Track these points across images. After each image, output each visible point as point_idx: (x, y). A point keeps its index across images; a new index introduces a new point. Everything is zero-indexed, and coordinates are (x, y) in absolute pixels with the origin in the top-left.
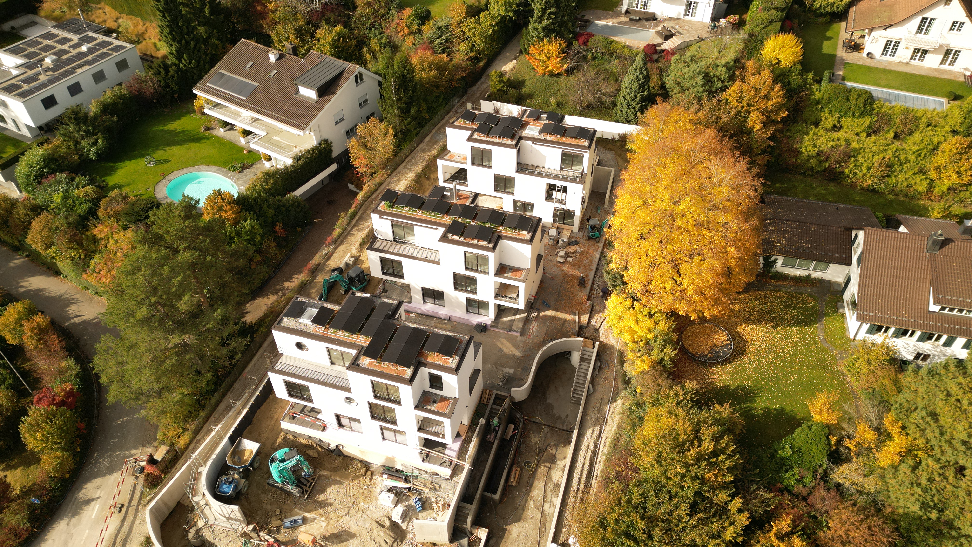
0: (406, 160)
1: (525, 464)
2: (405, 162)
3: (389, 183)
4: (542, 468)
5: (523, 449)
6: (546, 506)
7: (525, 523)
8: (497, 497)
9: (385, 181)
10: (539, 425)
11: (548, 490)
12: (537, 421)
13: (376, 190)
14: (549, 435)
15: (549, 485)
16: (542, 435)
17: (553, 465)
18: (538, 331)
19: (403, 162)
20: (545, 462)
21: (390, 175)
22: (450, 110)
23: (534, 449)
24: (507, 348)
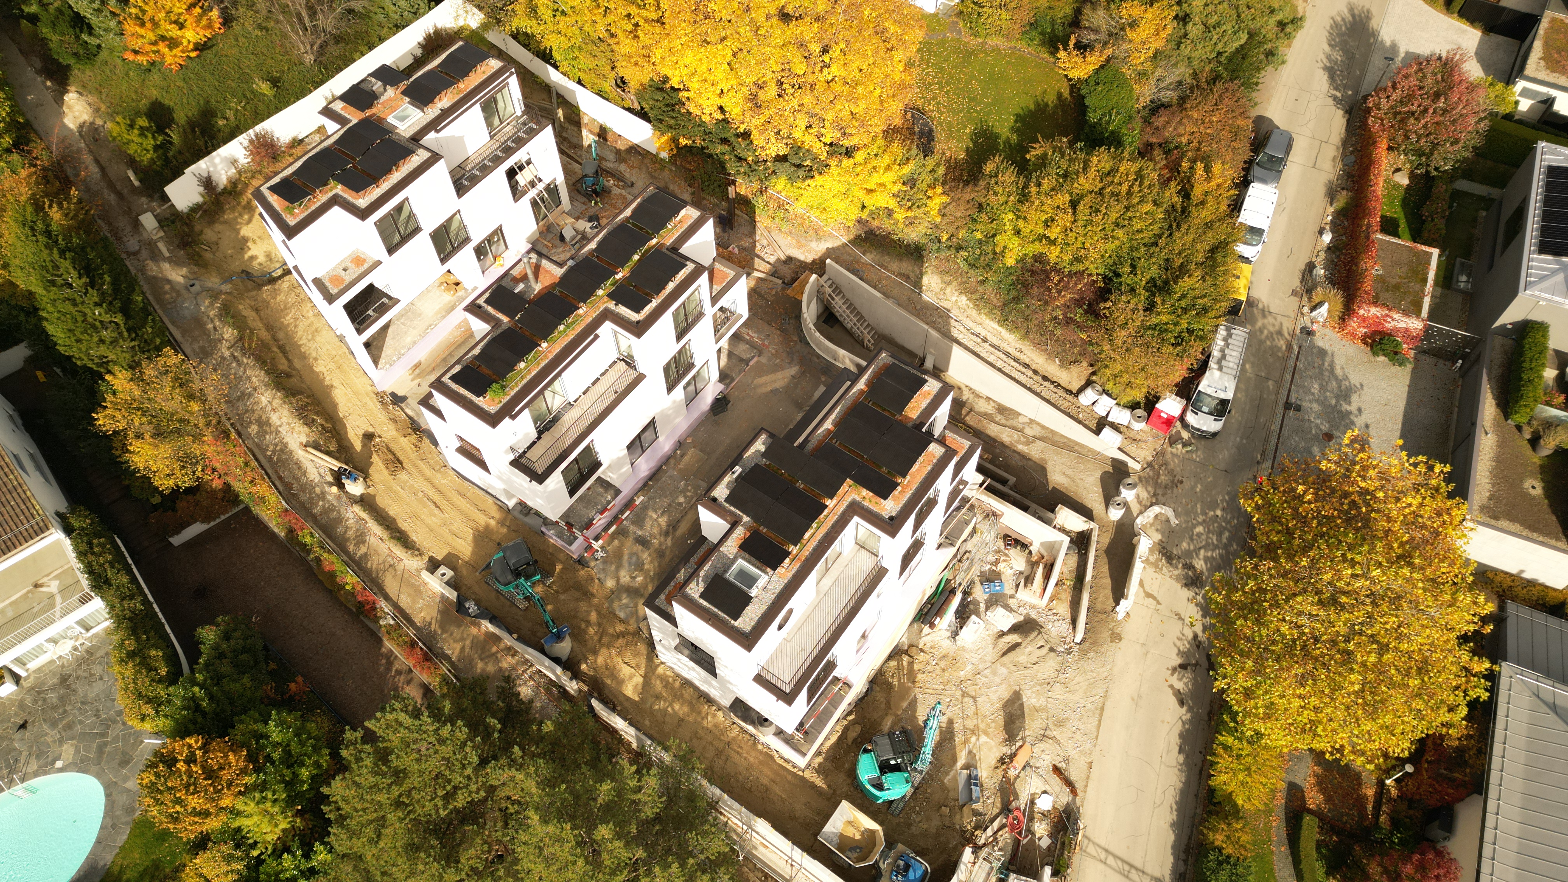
7: (1048, 464)
18: (758, 331)
24: (775, 381)
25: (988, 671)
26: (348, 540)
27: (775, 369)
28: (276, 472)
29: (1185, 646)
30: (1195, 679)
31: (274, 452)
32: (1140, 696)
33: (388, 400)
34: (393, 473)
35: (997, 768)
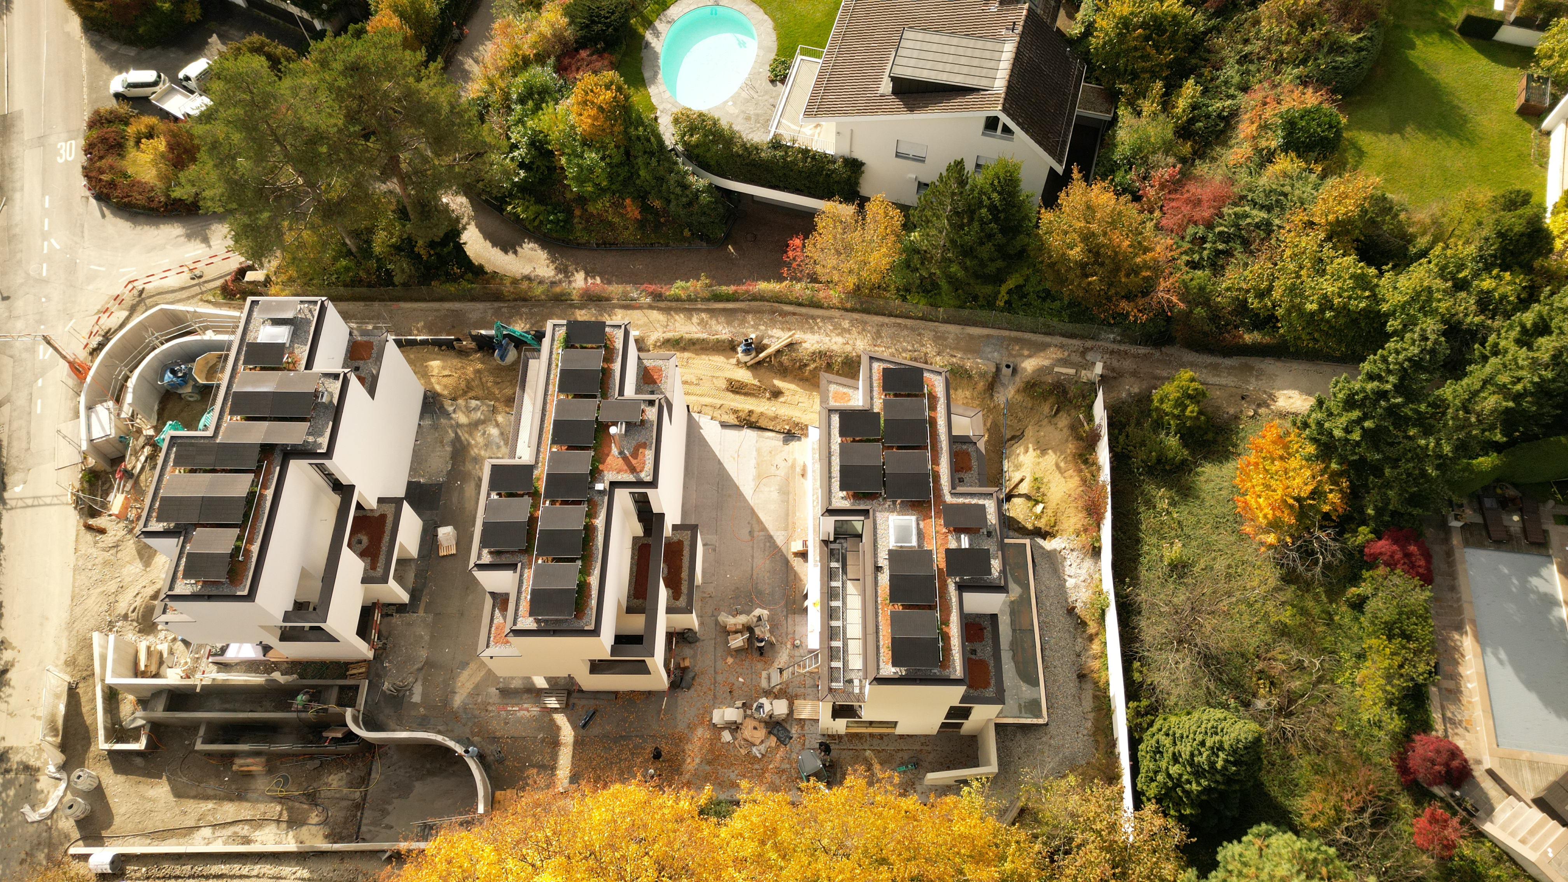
0: (899, 320)
1: (283, 776)
2: (893, 320)
3: (830, 318)
4: (279, 808)
5: (311, 765)
6: (207, 832)
7: (173, 804)
8: (199, 746)
9: (830, 308)
10: (364, 780)
11: (237, 829)
12: (373, 775)
13: (800, 305)
14: (345, 803)
15: (246, 827)
16: (346, 791)
17: (284, 825)
18: (519, 721)
19: (890, 315)
20: (290, 810)
21: (846, 310)
22: (1083, 337)
23: (315, 785)
26: (711, 318)
28: (800, 315)
31: (817, 324)
33: (798, 432)
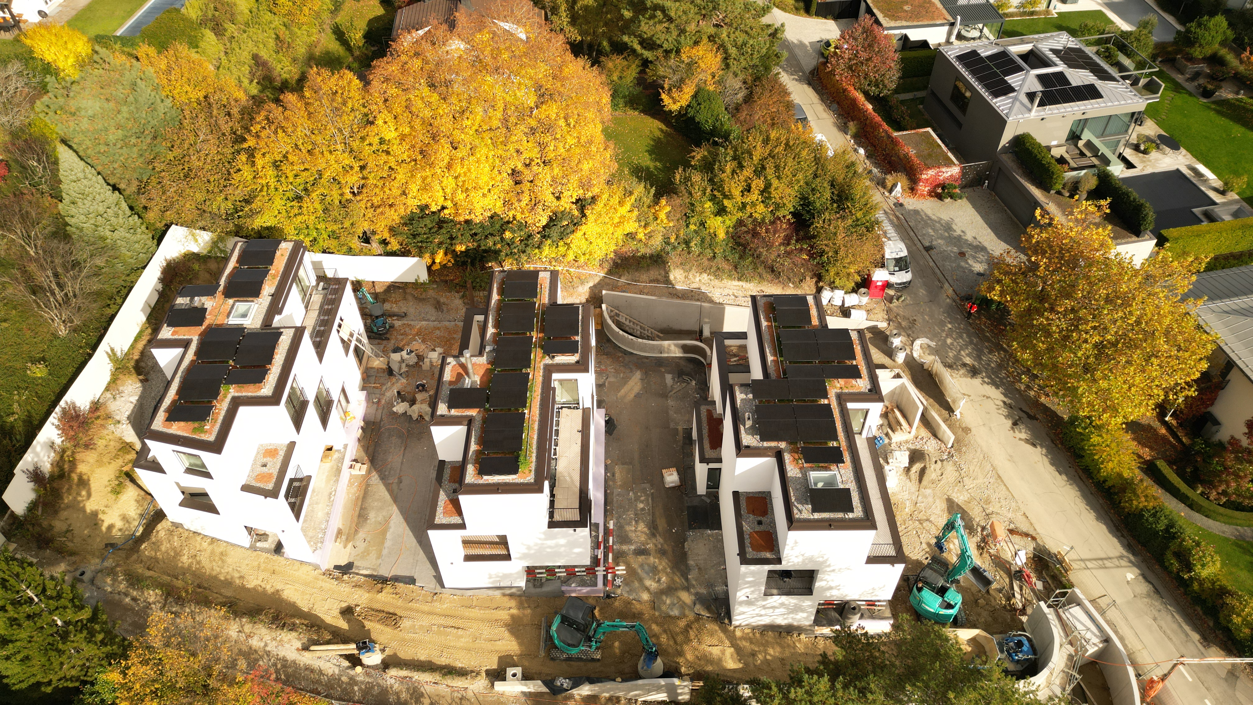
24: (632, 389)
25: (920, 498)
27: (625, 381)
29: (1005, 411)
30: (1027, 426)
32: (1011, 456)
33: (337, 573)
34: (396, 625)
35: (981, 554)
